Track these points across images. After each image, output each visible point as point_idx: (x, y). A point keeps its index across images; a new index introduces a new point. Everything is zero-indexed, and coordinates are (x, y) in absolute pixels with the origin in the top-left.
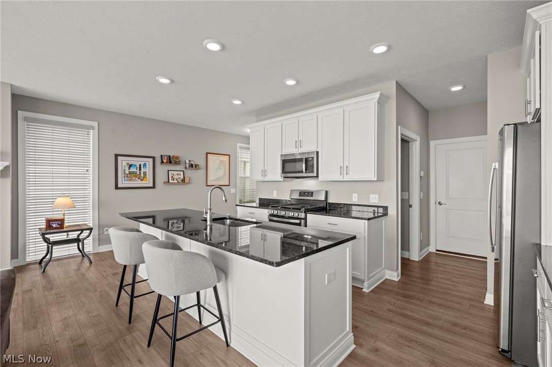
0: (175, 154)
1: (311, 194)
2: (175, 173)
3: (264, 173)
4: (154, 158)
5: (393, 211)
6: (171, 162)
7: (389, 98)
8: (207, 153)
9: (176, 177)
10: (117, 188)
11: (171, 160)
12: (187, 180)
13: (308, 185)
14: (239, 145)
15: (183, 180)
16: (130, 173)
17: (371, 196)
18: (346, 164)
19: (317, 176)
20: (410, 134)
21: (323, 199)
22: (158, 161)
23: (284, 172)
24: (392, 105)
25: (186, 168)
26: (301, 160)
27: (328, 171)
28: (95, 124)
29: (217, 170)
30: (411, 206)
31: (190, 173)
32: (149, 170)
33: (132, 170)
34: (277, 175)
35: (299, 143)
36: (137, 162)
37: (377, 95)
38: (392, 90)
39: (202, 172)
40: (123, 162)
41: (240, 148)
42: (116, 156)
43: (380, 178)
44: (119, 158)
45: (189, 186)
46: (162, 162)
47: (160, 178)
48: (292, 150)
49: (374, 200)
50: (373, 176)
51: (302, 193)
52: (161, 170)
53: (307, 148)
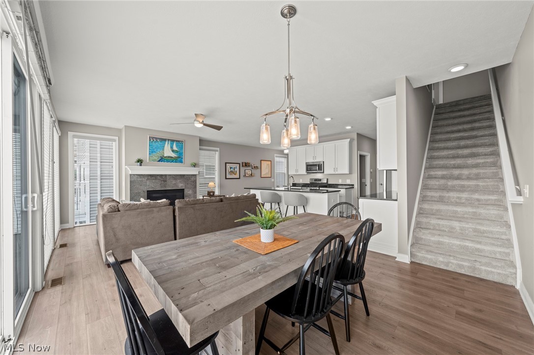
0: (248, 162)
1: (320, 180)
2: (248, 171)
3: (297, 171)
4: (239, 164)
5: (356, 186)
6: (246, 166)
7: (354, 139)
8: (261, 160)
9: (248, 173)
10: (226, 178)
11: (246, 165)
12: (253, 175)
13: (319, 176)
14: (275, 155)
15: (251, 175)
16: (231, 171)
17: (347, 180)
18: (336, 167)
19: (323, 172)
20: (363, 153)
21: (326, 182)
22: (241, 165)
23: (307, 170)
24: (355, 143)
25: (252, 168)
26: (316, 165)
27: (328, 170)
28: (218, 149)
29: (265, 169)
30: (366, 185)
31: (254, 171)
32: (237, 170)
34: (304, 172)
35: (314, 157)
36: (233, 166)
37: (349, 140)
38: (355, 137)
39: (259, 170)
40: (228, 166)
41: (276, 157)
42: (226, 163)
43: (351, 172)
44: (227, 164)
45: (254, 177)
46: (243, 166)
47: (242, 174)
48: (311, 160)
49: (348, 182)
50: (347, 172)
51: (316, 180)
52: (242, 169)
53: (319, 160)
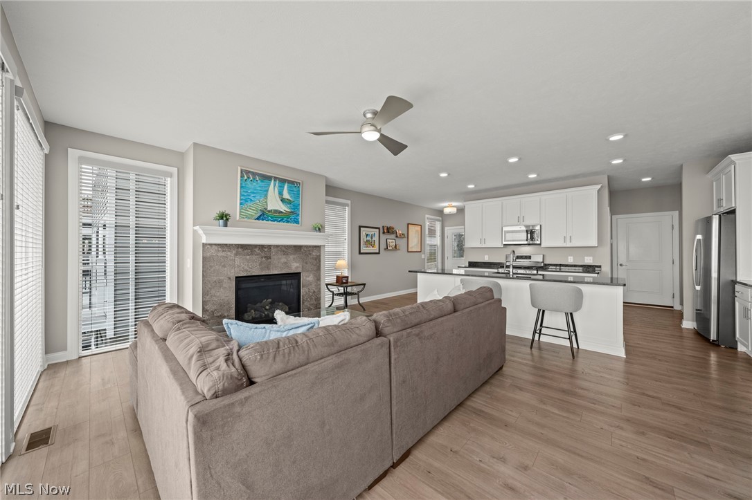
1: (529, 257)
2: (391, 241)
3: (482, 240)
4: (379, 228)
6: (388, 232)
8: (408, 224)
9: (391, 244)
10: (360, 253)
11: (389, 230)
12: (397, 248)
14: (427, 216)
15: (395, 247)
16: (367, 241)
17: (586, 258)
18: (569, 234)
19: (540, 244)
22: (381, 231)
23: (504, 240)
24: (605, 192)
25: (397, 236)
28: (349, 202)
29: (414, 238)
31: (399, 242)
32: (376, 239)
33: (368, 238)
35: (521, 219)
36: (370, 232)
37: (599, 186)
39: (405, 240)
40: (363, 232)
41: (428, 219)
42: (360, 227)
44: (362, 229)
45: (398, 251)
46: (384, 232)
47: (383, 245)
50: (594, 244)
51: (520, 257)
52: (383, 238)
